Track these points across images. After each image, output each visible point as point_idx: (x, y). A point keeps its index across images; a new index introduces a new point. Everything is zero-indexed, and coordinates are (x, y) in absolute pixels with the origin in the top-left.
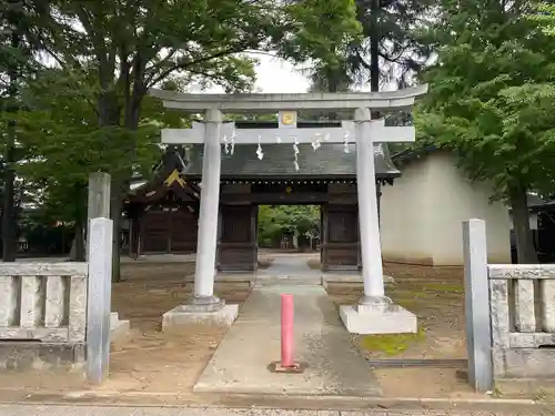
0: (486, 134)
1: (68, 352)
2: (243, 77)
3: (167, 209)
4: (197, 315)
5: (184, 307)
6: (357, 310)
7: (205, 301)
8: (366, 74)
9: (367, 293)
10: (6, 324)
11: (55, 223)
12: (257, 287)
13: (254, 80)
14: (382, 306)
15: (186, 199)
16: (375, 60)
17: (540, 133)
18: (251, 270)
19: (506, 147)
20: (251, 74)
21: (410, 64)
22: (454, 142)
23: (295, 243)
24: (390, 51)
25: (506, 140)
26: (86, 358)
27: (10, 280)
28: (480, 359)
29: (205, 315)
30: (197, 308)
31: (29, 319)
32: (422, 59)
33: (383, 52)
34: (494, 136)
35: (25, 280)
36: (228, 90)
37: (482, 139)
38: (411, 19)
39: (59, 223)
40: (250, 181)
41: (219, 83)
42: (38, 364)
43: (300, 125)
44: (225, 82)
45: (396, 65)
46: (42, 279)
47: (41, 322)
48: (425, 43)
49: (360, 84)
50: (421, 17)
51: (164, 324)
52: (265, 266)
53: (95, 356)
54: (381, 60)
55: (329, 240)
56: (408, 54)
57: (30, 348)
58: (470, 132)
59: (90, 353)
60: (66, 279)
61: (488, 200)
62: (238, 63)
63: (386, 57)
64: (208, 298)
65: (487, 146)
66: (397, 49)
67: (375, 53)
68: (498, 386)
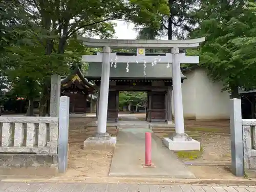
0: (222, 60)
1: (50, 159)
2: (109, 32)
3: (72, 93)
4: (100, 141)
5: (93, 138)
6: (173, 140)
7: (102, 135)
8: (166, 31)
9: (177, 132)
10: (20, 146)
11: (17, 98)
12: (120, 129)
13: (114, 33)
14: (184, 138)
15: (81, 88)
16: (170, 26)
17: (246, 60)
18: (116, 121)
19: (231, 66)
20: (113, 30)
21: (186, 28)
22: (207, 64)
23: (129, 109)
24: (176, 21)
25: (231, 63)
26: (58, 162)
27: (21, 125)
28: (238, 161)
29: (103, 142)
30: (100, 139)
31: (30, 143)
32: (191, 25)
33: (174, 22)
34: (225, 61)
35: (29, 125)
36: (102, 38)
37: (220, 63)
38: (187, 7)
39: (19, 99)
40: (118, 80)
41: (97, 34)
42: (35, 164)
43: (146, 55)
44: (101, 34)
45: (179, 28)
46: (37, 125)
47: (36, 145)
48: (193, 18)
49: (162, 36)
50: (192, 6)
51: (85, 146)
52: (120, 119)
53: (62, 160)
54: (173, 25)
55: (152, 108)
56: (185, 23)
57: (31, 157)
58: (215, 59)
59: (60, 159)
60: (48, 125)
61: (221, 90)
62: (107, 25)
63: (175, 24)
64: (104, 134)
65: (222, 65)
66: (180, 20)
67: (170, 22)
68: (246, 174)
